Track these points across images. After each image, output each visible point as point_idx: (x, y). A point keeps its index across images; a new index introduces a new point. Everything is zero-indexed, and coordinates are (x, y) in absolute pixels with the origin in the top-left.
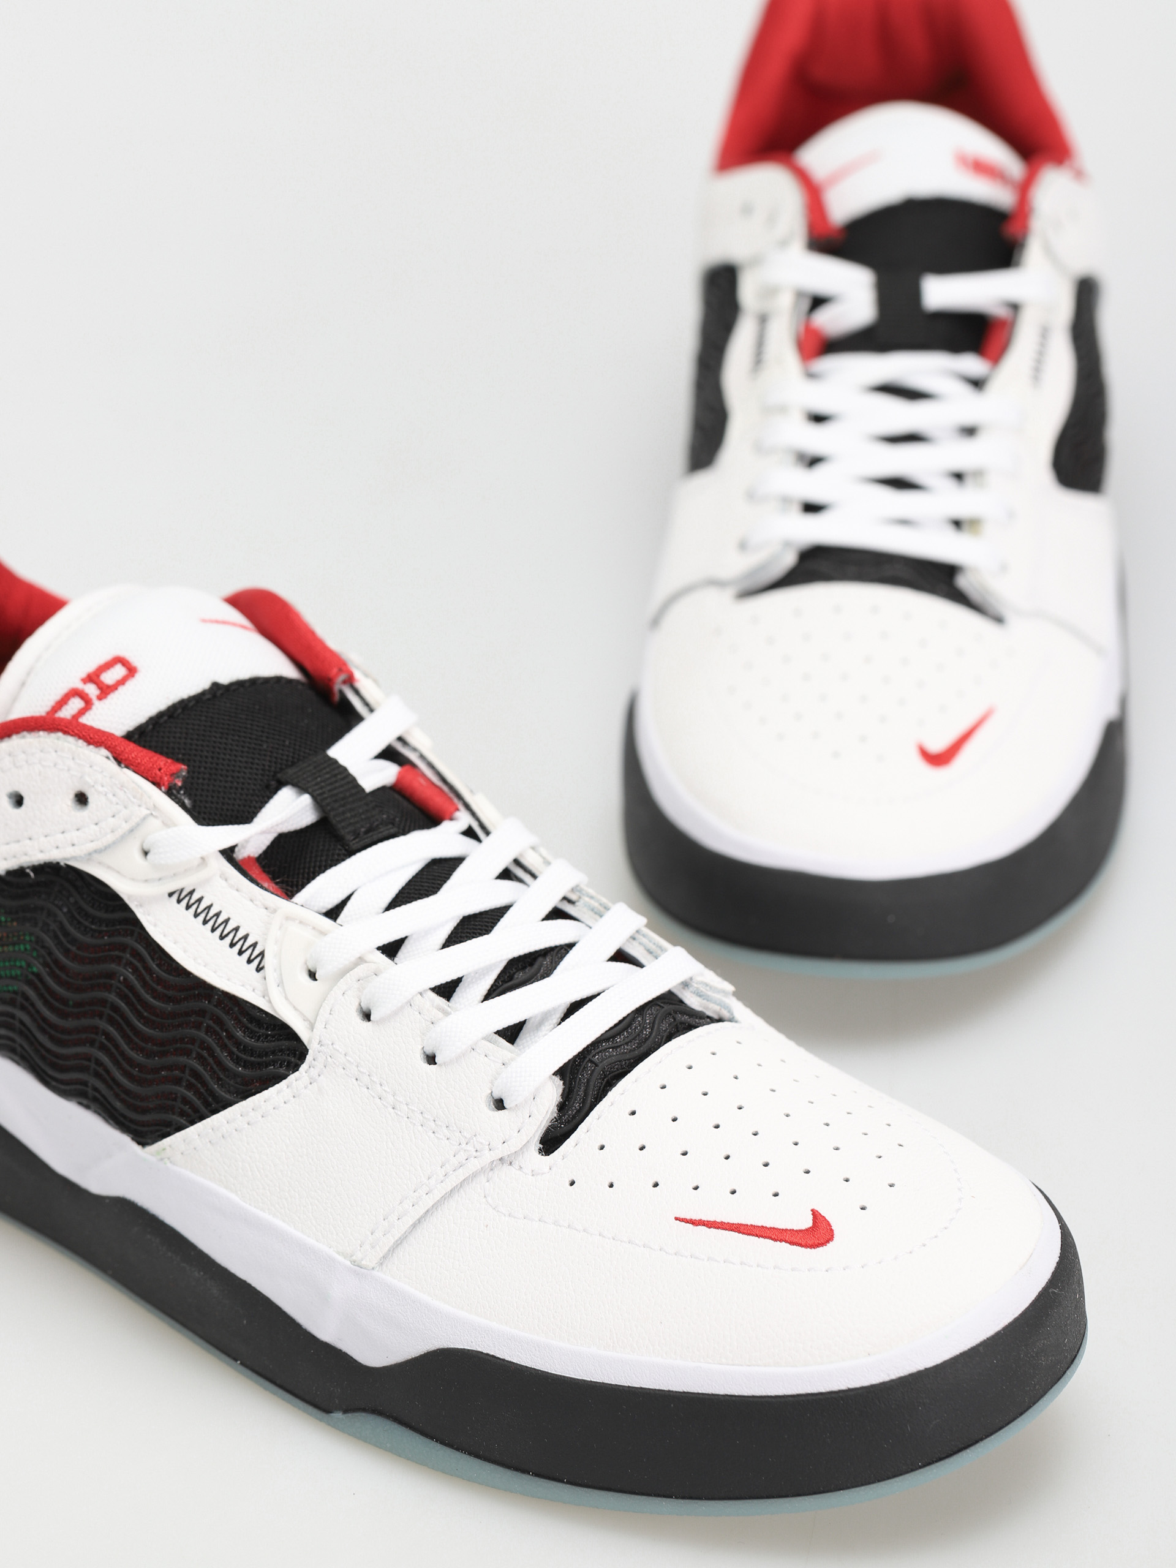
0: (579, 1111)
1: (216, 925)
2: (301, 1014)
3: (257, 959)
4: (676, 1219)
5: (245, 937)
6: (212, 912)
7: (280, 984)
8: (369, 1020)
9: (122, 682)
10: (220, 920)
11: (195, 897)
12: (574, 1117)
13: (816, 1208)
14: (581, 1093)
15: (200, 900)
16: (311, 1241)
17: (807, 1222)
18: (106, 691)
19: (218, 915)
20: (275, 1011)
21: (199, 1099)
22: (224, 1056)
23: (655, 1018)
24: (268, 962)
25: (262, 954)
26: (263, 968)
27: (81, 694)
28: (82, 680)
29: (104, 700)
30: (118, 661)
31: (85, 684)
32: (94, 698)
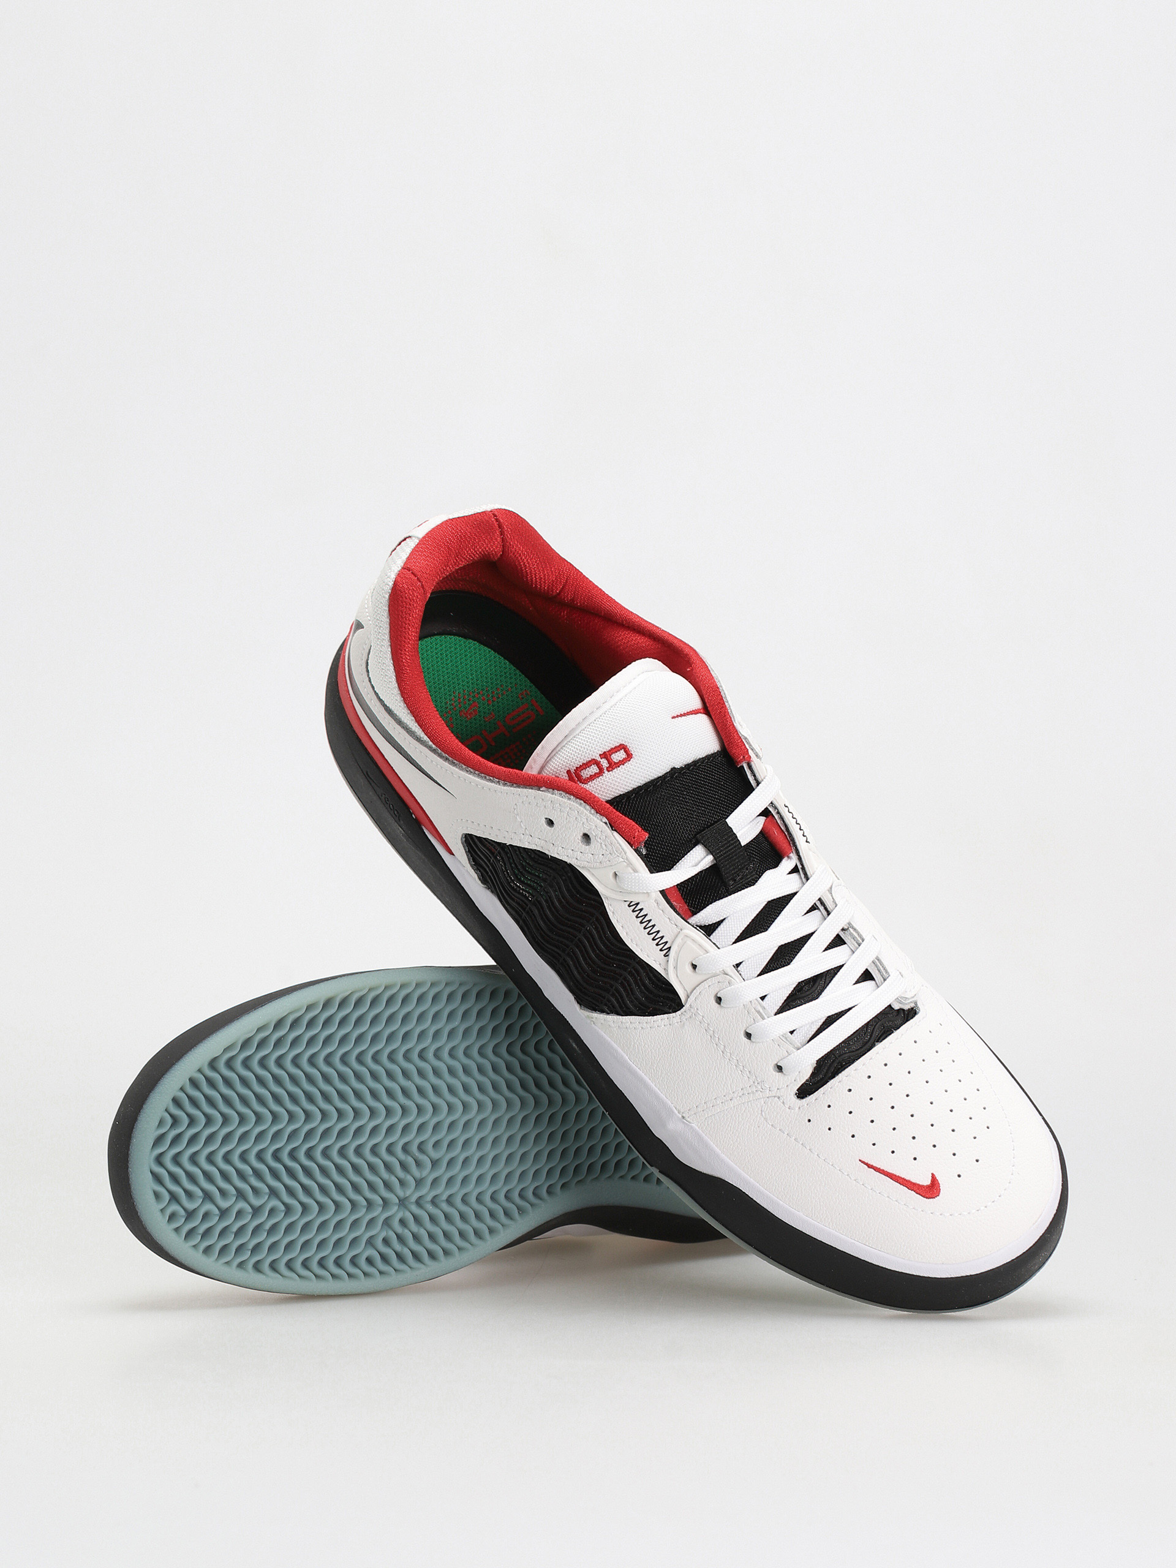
0: (821, 1079)
1: (647, 926)
2: (684, 988)
3: (667, 951)
4: (860, 1160)
5: (662, 937)
6: (647, 919)
7: (675, 968)
8: (719, 1004)
9: (622, 762)
10: (650, 924)
11: (639, 907)
12: (818, 1082)
13: (934, 1173)
14: (825, 1070)
15: (641, 910)
16: (662, 1096)
17: (926, 1181)
18: (612, 766)
19: (649, 921)
20: (669, 978)
21: (617, 1003)
22: (635, 988)
23: (874, 1029)
24: (672, 953)
25: (670, 948)
26: (668, 955)
27: (597, 764)
28: (600, 755)
29: (610, 772)
30: (622, 747)
31: (601, 759)
32: (605, 769)
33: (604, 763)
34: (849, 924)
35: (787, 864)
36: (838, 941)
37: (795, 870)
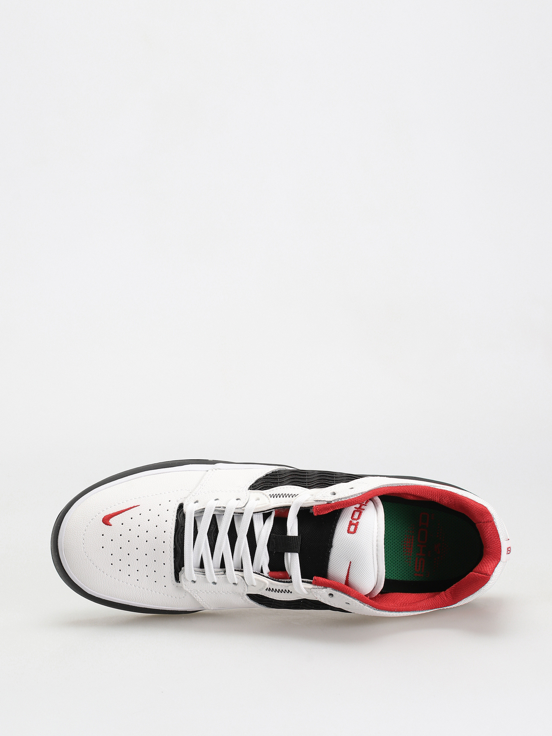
9: (349, 528)
13: (111, 526)
27: (356, 520)
28: (359, 522)
29: (349, 521)
30: (355, 532)
31: (357, 522)
32: (352, 520)
33: (355, 522)
34: (225, 574)
35: (266, 570)
36: (223, 565)
37: (262, 572)
